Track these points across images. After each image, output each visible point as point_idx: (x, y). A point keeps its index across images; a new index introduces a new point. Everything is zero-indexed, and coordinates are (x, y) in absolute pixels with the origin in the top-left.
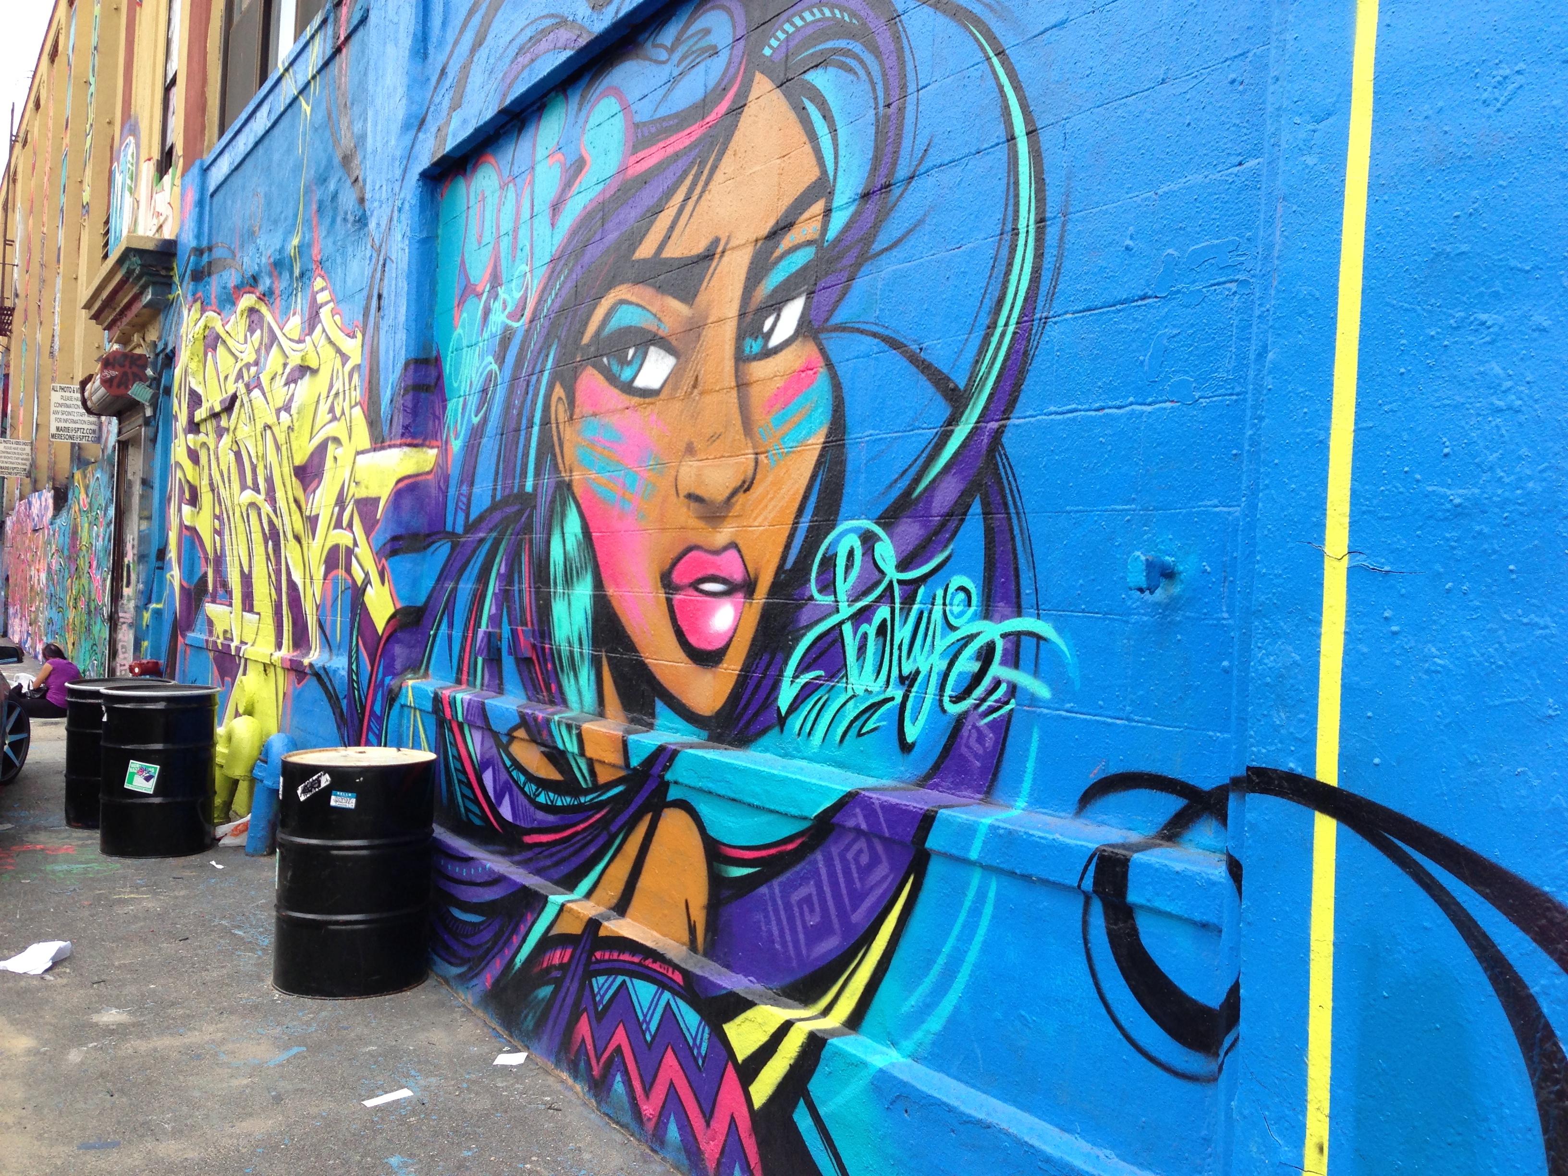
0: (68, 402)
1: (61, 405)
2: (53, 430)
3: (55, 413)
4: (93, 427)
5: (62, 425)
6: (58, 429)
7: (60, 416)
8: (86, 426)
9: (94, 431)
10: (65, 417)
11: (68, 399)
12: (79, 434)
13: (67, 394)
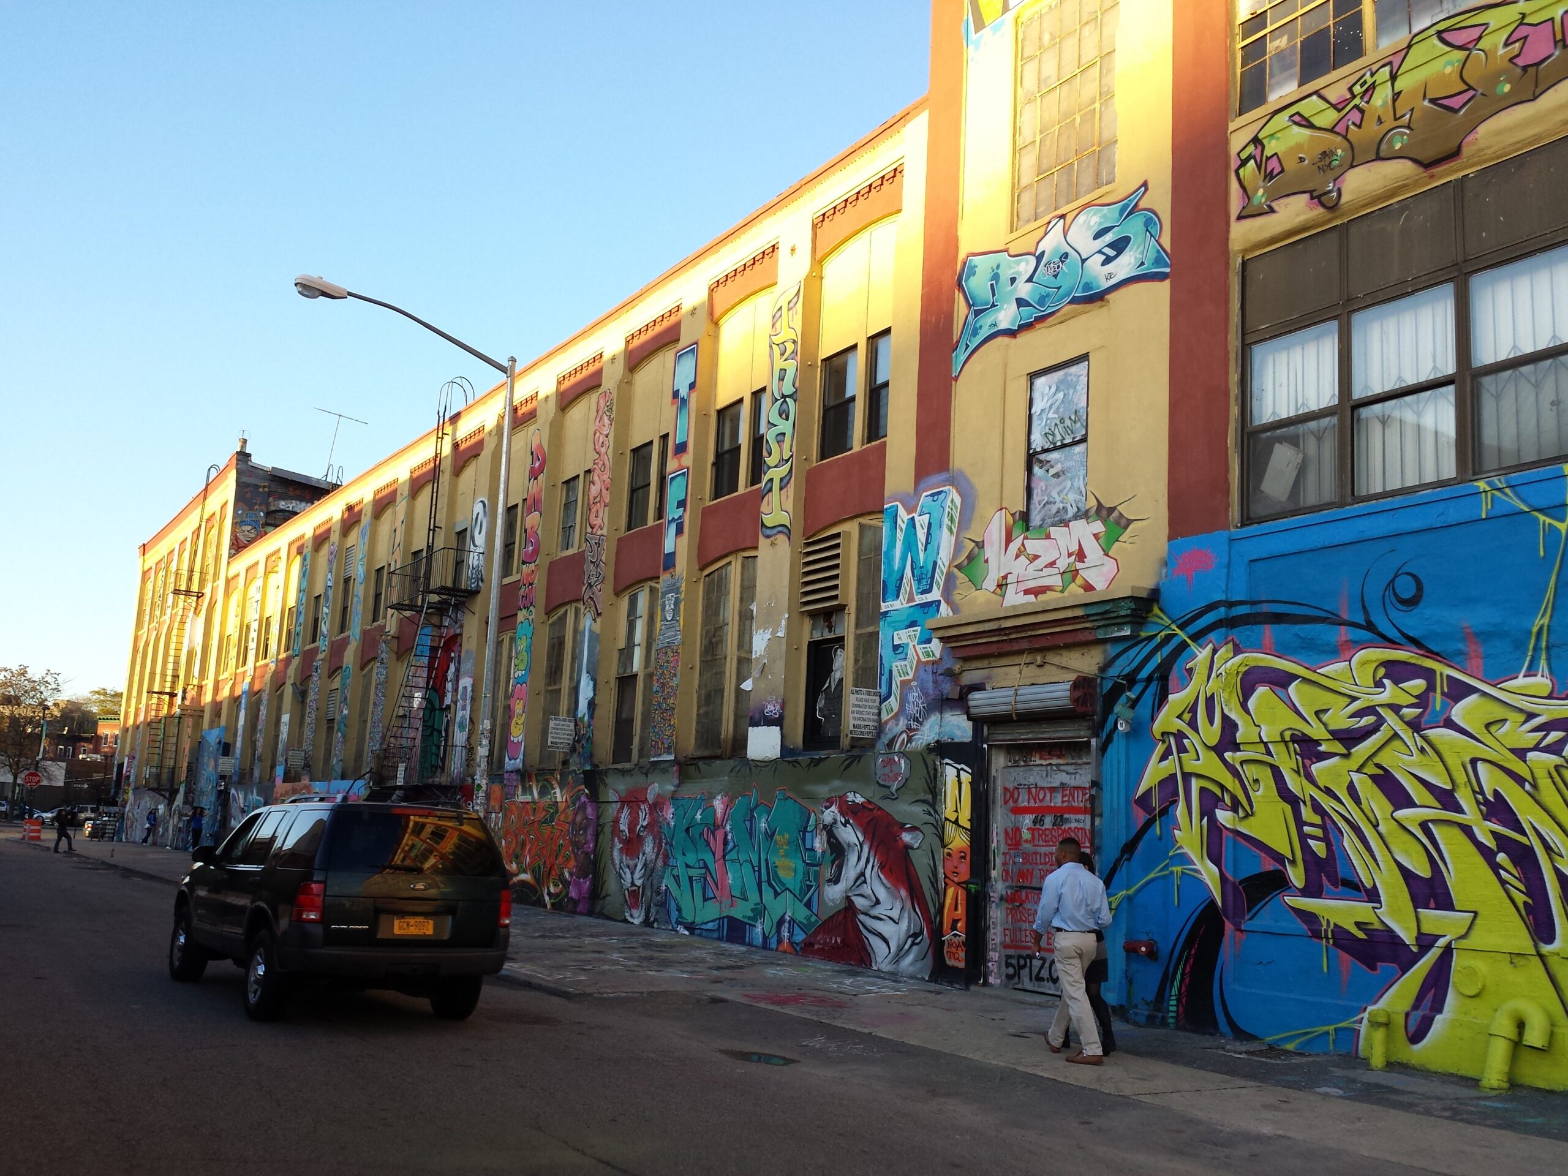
0: (860, 703)
1: (856, 706)
2: (851, 728)
3: (853, 712)
4: (875, 724)
5: (857, 723)
6: (854, 726)
7: (855, 715)
8: (871, 724)
9: (876, 727)
10: (858, 716)
11: (861, 700)
12: (867, 730)
13: (860, 696)
